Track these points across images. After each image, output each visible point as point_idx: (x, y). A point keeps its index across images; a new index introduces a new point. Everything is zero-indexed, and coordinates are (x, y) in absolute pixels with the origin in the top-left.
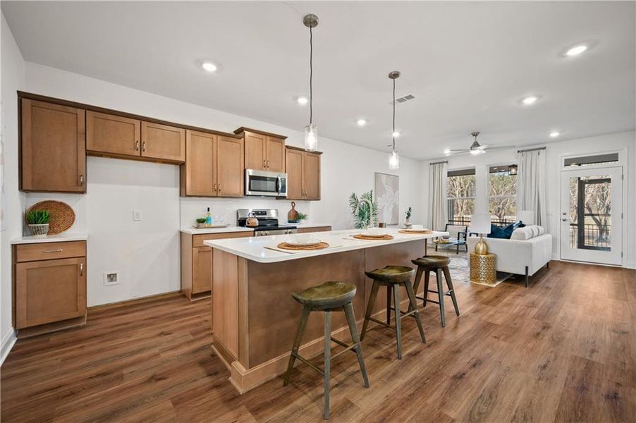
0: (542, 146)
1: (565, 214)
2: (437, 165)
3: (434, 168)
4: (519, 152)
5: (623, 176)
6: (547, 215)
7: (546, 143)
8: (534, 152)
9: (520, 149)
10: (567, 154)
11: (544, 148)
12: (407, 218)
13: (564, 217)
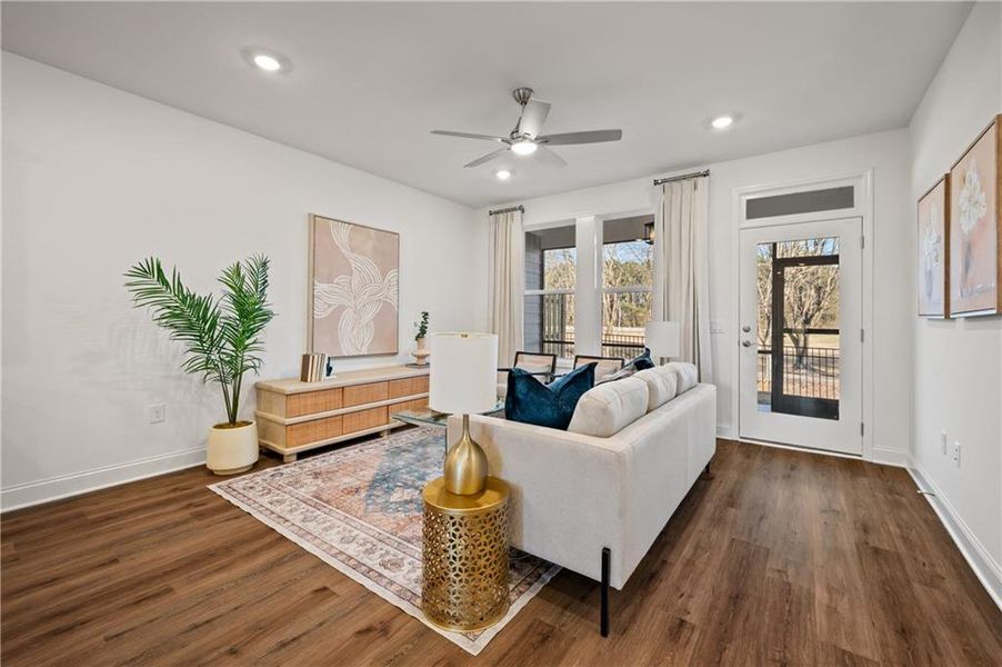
0: (702, 170)
1: (747, 331)
2: (501, 215)
3: (496, 222)
4: (656, 183)
5: (863, 239)
6: (713, 332)
7: (709, 163)
8: (685, 182)
9: (659, 178)
10: (752, 188)
11: (706, 174)
12: (418, 338)
13: (745, 337)
